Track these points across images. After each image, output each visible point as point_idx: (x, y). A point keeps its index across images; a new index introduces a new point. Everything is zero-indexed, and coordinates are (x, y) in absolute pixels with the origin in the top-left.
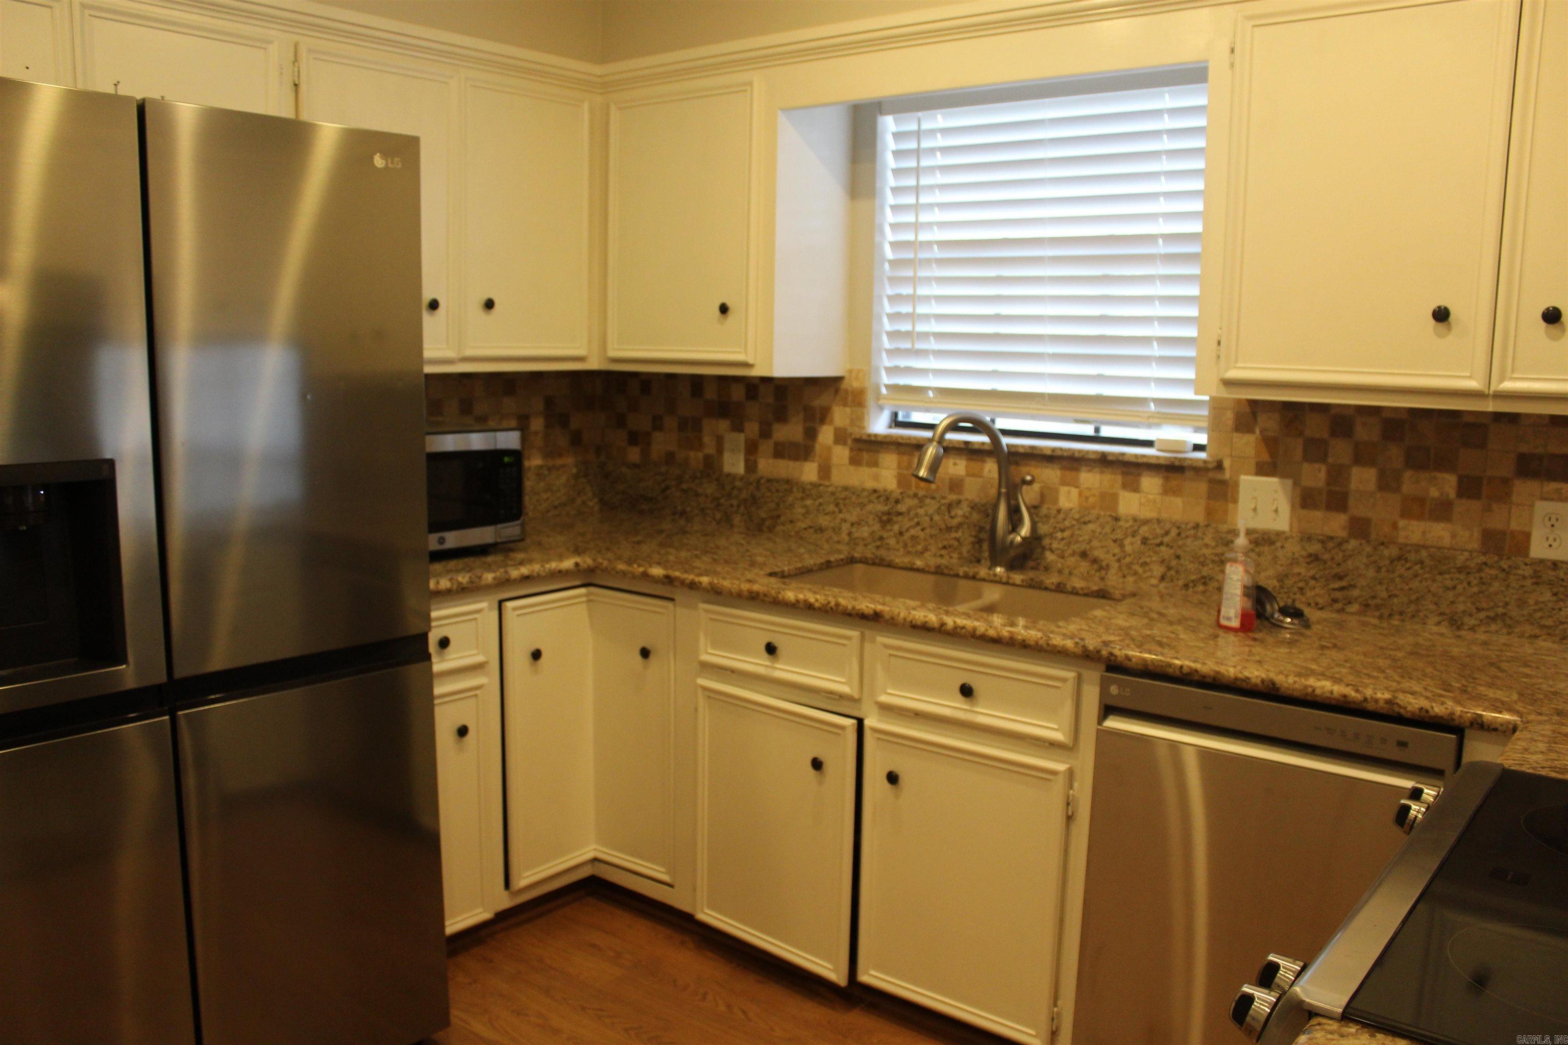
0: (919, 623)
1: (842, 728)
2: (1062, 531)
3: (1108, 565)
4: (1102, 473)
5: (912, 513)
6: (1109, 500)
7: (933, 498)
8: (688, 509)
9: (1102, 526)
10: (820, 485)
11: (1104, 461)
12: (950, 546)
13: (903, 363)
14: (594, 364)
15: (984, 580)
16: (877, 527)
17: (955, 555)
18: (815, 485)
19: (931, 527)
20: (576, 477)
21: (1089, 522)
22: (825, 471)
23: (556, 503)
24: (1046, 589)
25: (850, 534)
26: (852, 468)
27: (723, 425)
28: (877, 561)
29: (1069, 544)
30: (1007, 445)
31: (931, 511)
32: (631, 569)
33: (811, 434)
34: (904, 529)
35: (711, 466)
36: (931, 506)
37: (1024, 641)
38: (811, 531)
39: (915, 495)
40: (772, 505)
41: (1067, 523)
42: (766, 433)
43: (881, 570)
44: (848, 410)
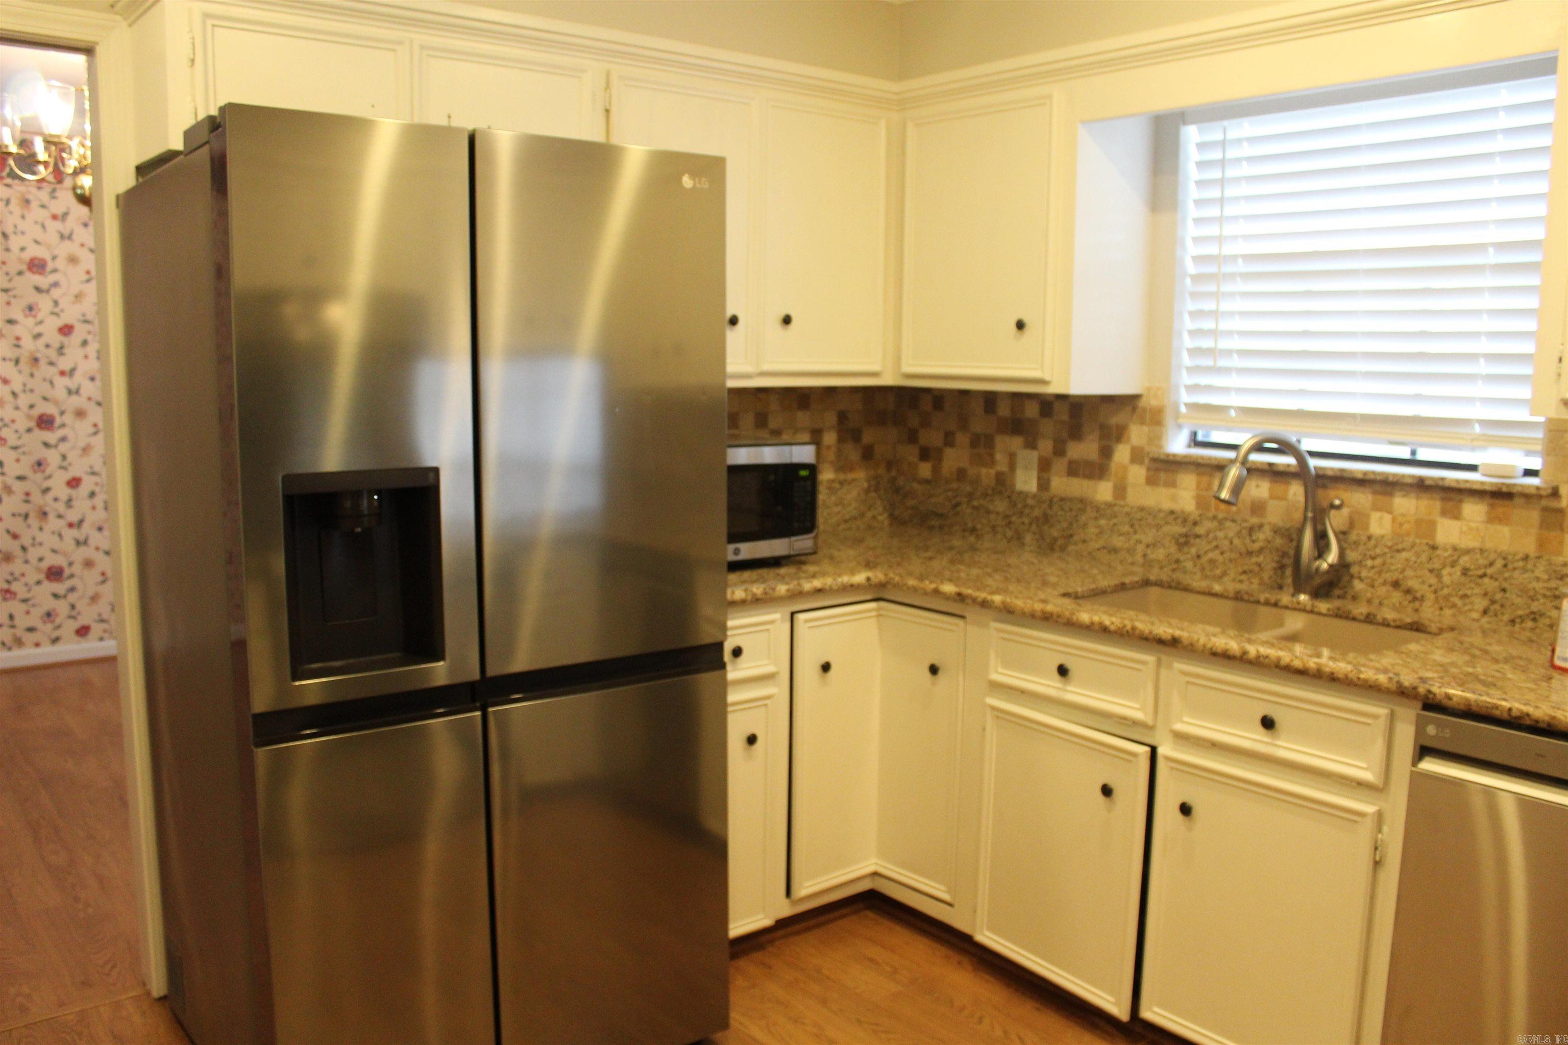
0: (1219, 650)
1: (1134, 755)
2: (1373, 558)
3: (1423, 596)
4: (1418, 498)
5: (1211, 536)
6: (1426, 527)
7: (1234, 521)
8: (979, 526)
9: (1418, 555)
10: (1115, 505)
11: (1421, 486)
12: (1251, 571)
13: (1203, 380)
14: (888, 380)
15: (1286, 607)
16: (1173, 549)
17: (1256, 581)
18: (1109, 505)
19: (1231, 551)
20: (867, 491)
21: (1404, 550)
22: (1120, 490)
23: (847, 517)
24: (1354, 619)
25: (1145, 555)
26: (1148, 488)
27: (1016, 443)
28: (1173, 585)
29: (1380, 573)
30: (1315, 468)
31: (1231, 534)
32: (921, 585)
33: (1106, 453)
34: (1202, 552)
35: (1002, 483)
36: (1232, 529)
37: (1333, 673)
38: (1105, 551)
39: (1214, 518)
40: (1065, 525)
41: (1378, 551)
42: (1059, 451)
43: (1177, 594)
44: (1145, 429)
